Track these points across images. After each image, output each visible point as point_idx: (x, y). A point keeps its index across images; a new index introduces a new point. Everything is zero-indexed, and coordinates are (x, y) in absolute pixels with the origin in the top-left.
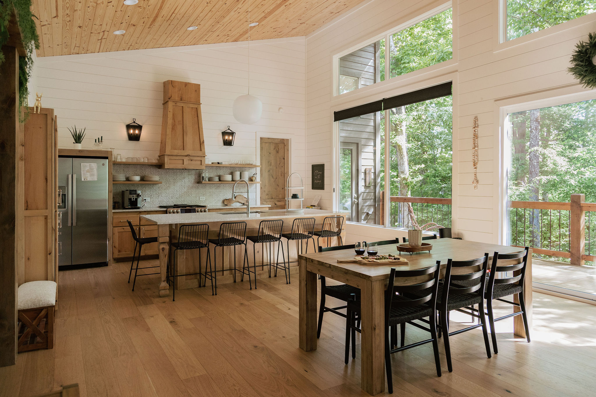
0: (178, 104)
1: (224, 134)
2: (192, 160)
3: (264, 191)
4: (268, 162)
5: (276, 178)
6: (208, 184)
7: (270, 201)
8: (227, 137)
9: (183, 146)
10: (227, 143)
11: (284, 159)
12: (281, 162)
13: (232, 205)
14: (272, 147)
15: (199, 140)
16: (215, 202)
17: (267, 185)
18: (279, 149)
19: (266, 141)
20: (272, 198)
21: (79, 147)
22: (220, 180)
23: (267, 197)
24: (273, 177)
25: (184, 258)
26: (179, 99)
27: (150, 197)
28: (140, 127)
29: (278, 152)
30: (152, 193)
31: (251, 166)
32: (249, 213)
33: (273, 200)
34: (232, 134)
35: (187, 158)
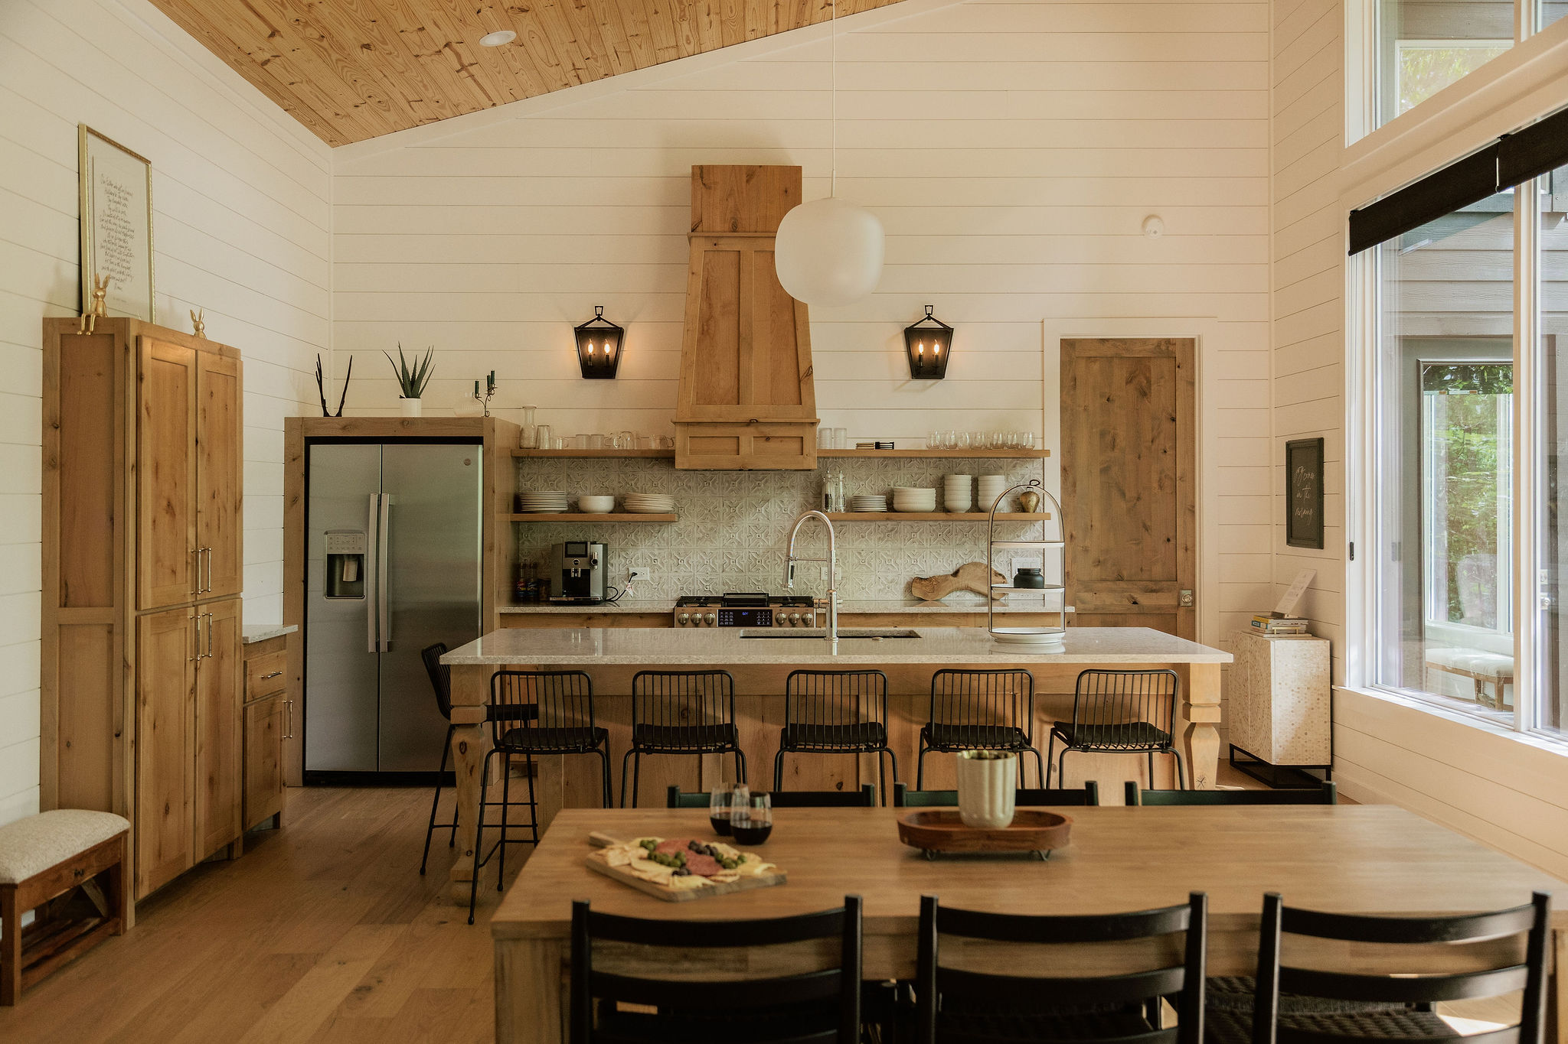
0: (724, 245)
1: (912, 334)
2: (768, 439)
3: (1086, 550)
4: (1103, 434)
5: (1138, 499)
6: (853, 523)
7: (1112, 591)
8: (920, 348)
9: (735, 391)
10: (928, 370)
11: (1174, 420)
12: (1159, 433)
13: (947, 599)
14: (1120, 374)
15: (794, 365)
16: (879, 587)
17: (1097, 524)
18: (1149, 381)
19: (1093, 354)
20: (1120, 578)
21: (414, 409)
22: (890, 507)
23: (1096, 572)
24: (1123, 494)
25: (559, 783)
26: (727, 226)
27: (652, 566)
28: (616, 333)
29: (1144, 393)
30: (656, 552)
31: (1022, 454)
32: (834, 635)
33: (1122, 585)
34: (945, 334)
35: (751, 430)
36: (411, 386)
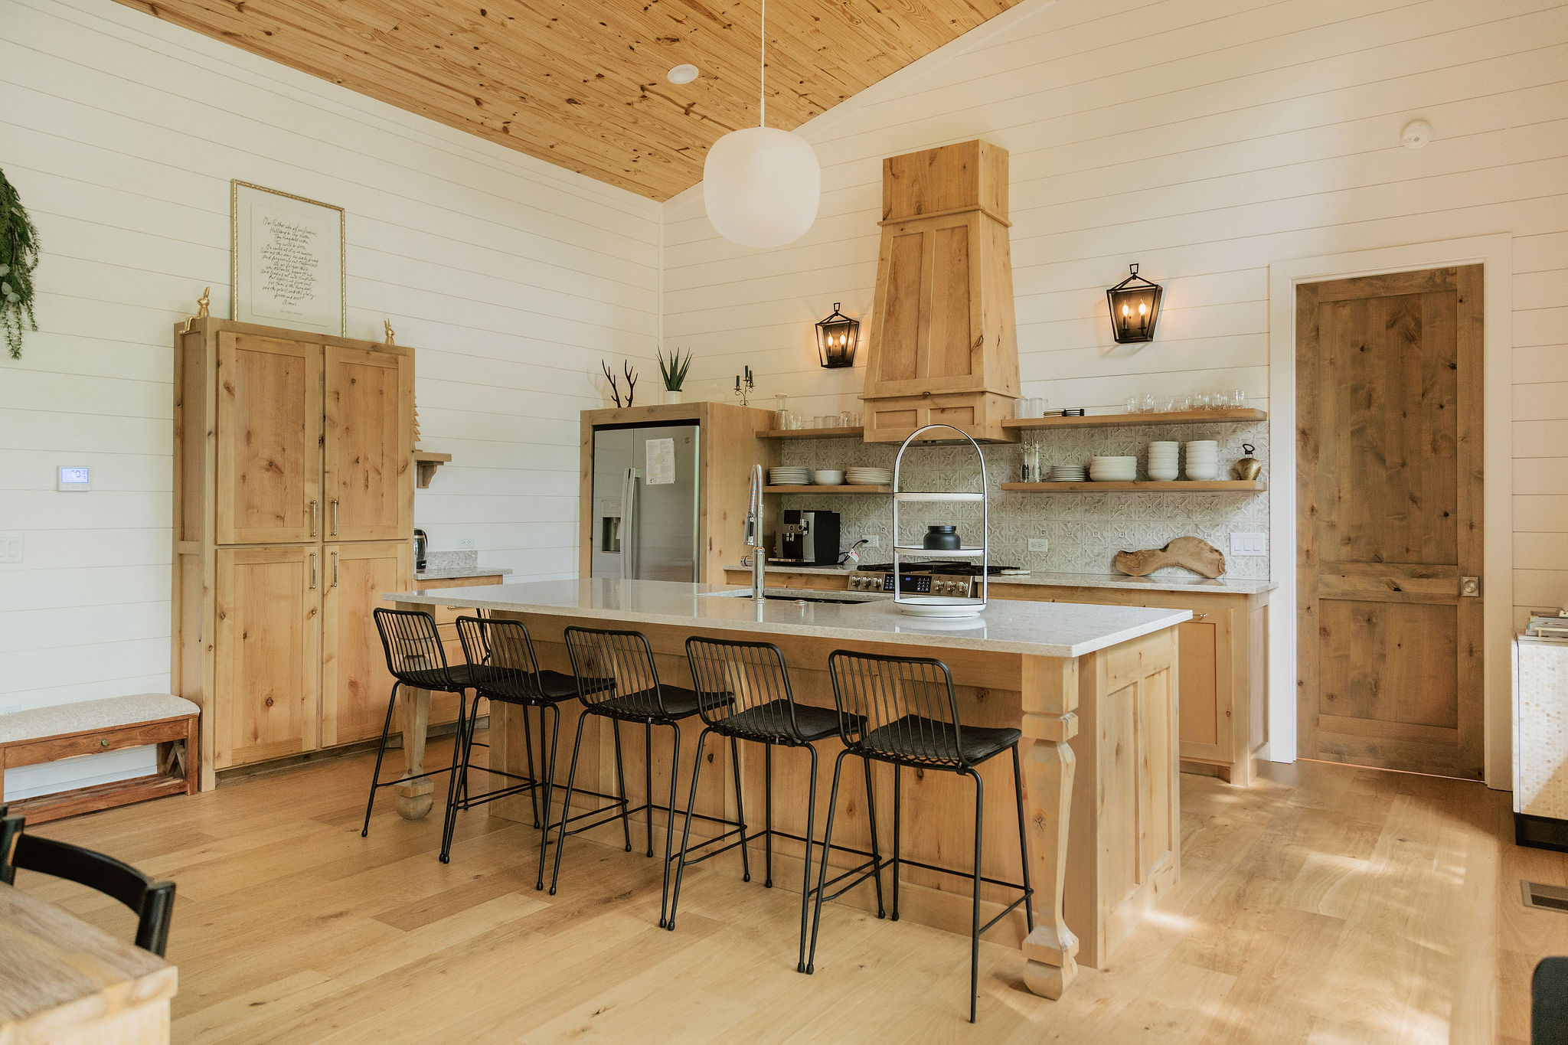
0: (910, 229)
1: (1117, 295)
2: (943, 410)
3: (1332, 526)
4: (1355, 390)
5: (1403, 465)
7: (1364, 574)
8: (1126, 310)
10: (1132, 334)
11: (1454, 367)
12: (1432, 385)
13: (1155, 575)
14: (1378, 318)
15: (967, 336)
17: (1346, 495)
18: (1418, 323)
19: (1341, 297)
20: (1378, 559)
22: (1087, 476)
23: (1345, 551)
24: (1382, 460)
26: (913, 210)
27: (880, 535)
28: (852, 326)
29: (1411, 338)
30: (884, 522)
31: (1244, 419)
33: (1379, 567)
34: (1155, 292)
36: (674, 380)
